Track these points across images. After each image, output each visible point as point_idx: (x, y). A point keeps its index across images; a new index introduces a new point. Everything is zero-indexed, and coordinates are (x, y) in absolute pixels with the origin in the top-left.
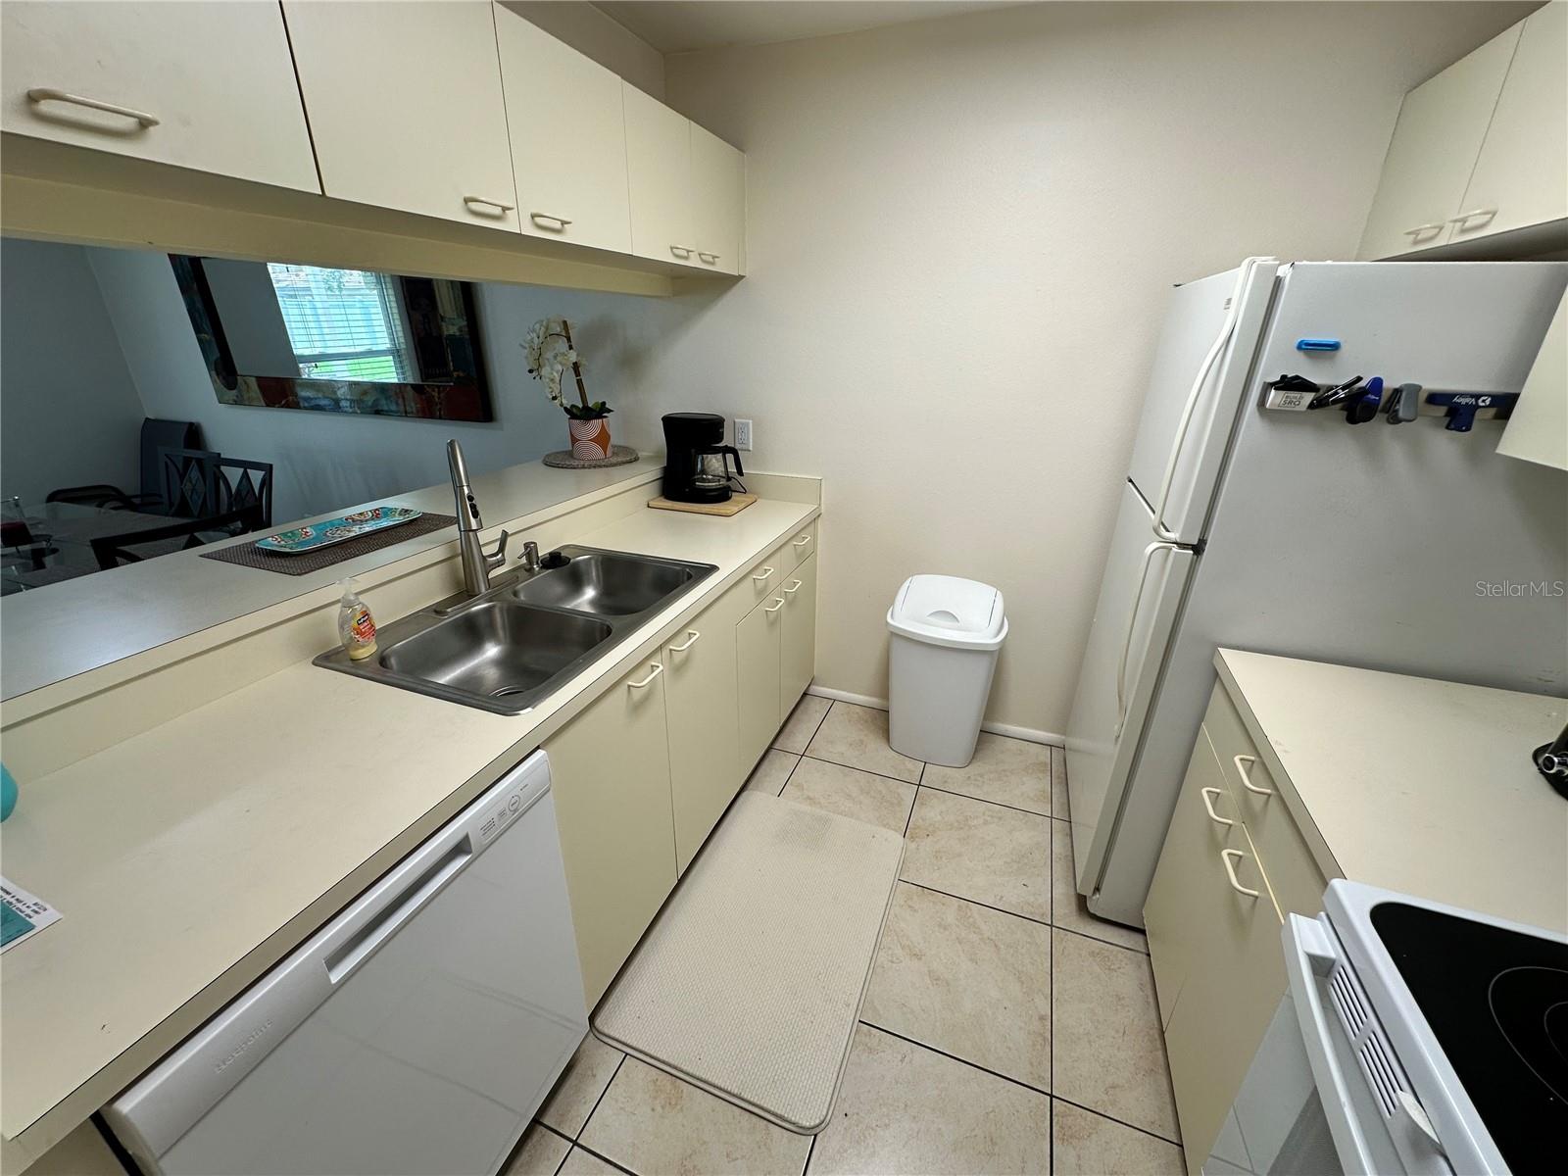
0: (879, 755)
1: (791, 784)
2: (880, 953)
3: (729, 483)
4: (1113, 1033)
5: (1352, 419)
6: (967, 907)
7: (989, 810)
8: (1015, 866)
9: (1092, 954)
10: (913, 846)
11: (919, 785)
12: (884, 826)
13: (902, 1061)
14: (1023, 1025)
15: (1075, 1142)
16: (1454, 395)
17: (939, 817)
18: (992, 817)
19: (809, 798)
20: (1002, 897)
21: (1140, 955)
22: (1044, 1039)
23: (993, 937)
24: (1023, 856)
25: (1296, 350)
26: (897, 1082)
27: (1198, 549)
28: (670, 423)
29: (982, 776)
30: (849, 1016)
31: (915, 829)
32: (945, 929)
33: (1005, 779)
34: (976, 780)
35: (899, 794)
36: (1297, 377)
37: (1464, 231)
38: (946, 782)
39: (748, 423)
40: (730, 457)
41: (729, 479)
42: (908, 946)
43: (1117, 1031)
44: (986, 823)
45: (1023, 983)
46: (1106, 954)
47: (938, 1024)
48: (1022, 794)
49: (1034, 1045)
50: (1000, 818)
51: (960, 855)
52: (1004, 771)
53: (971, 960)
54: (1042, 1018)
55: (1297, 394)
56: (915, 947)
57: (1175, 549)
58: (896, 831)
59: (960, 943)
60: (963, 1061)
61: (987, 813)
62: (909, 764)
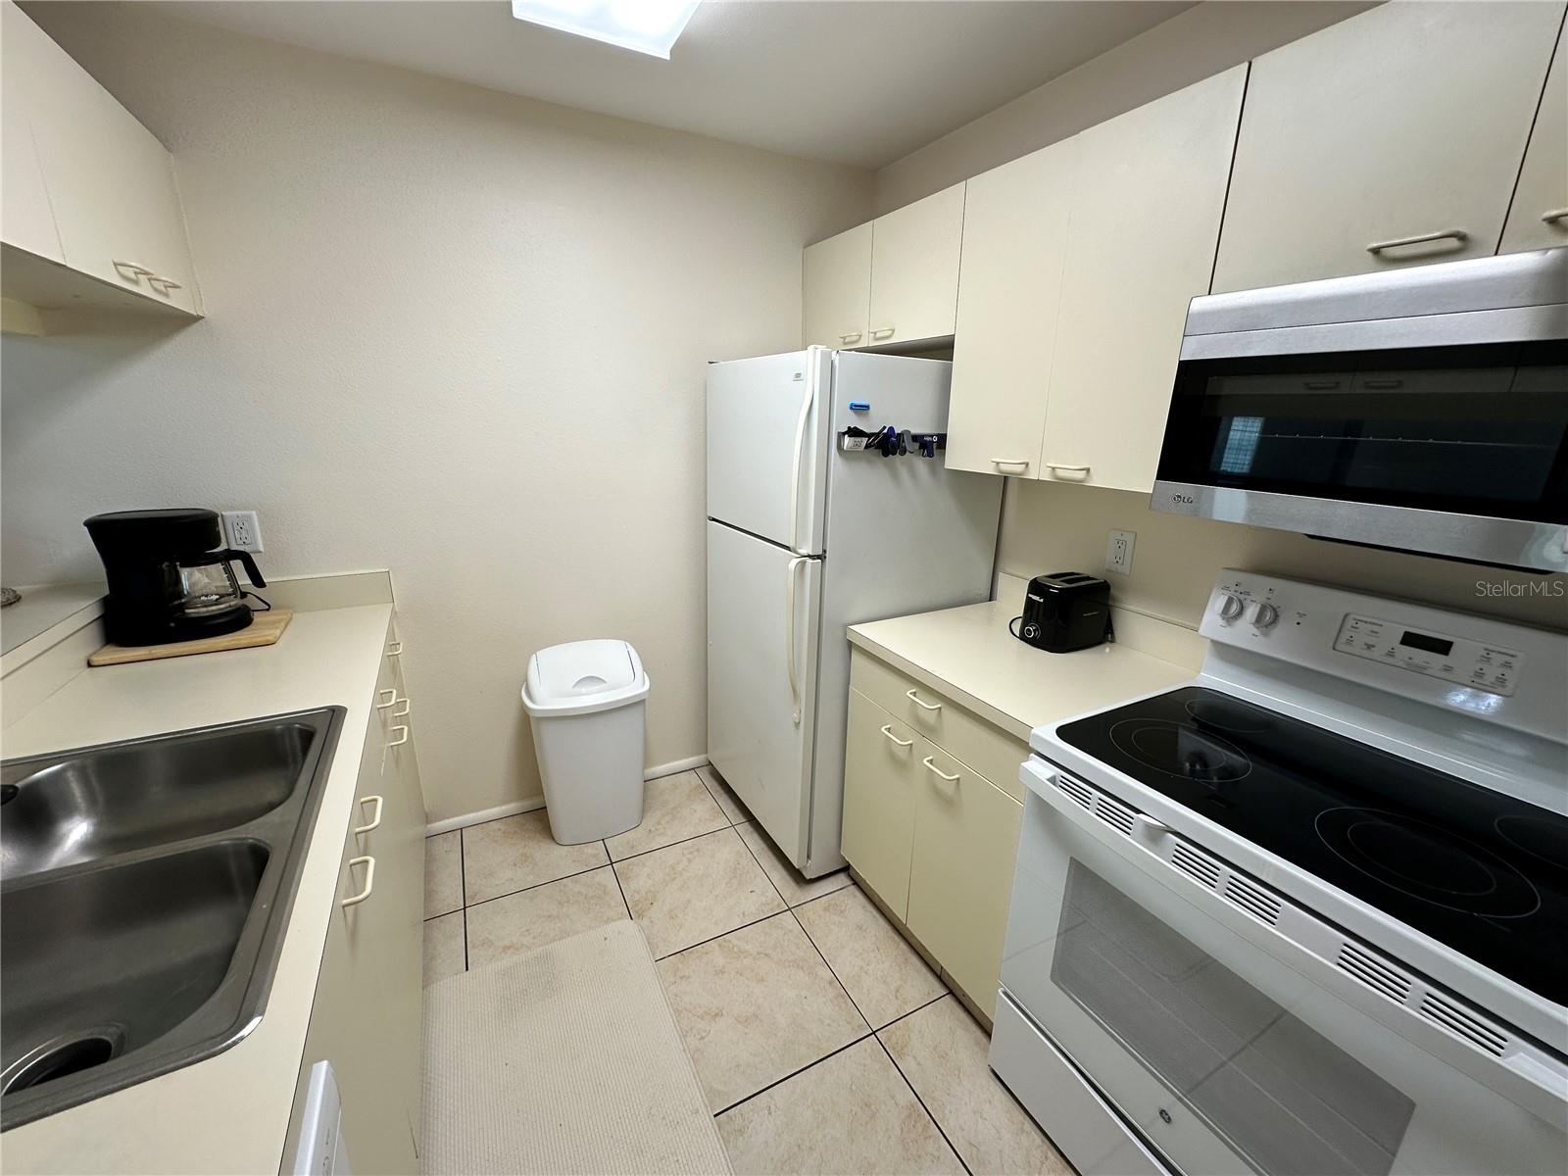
0: (554, 859)
1: (473, 947)
2: (688, 1040)
3: (245, 601)
4: (872, 955)
5: (885, 454)
6: (725, 941)
7: (686, 849)
8: (735, 881)
9: (826, 909)
10: (645, 922)
11: (612, 864)
12: (606, 922)
13: (770, 1113)
14: (824, 999)
15: (905, 1050)
16: (923, 436)
17: (650, 882)
18: (691, 853)
19: (506, 948)
20: (743, 913)
21: (849, 888)
22: (842, 996)
23: (760, 950)
24: (735, 869)
25: (849, 410)
26: (779, 1136)
27: (821, 557)
28: (103, 530)
29: (659, 823)
30: (706, 1119)
31: (636, 905)
32: (723, 973)
33: (679, 815)
34: (657, 830)
35: (599, 884)
36: (855, 428)
37: (877, 339)
38: (633, 847)
39: (249, 517)
40: (237, 565)
41: (244, 595)
42: (705, 1012)
43: (874, 950)
44: (690, 861)
45: (802, 968)
46: (833, 902)
47: (773, 1056)
48: (700, 820)
49: (840, 1007)
50: (698, 850)
51: (689, 901)
52: (673, 809)
53: (758, 981)
54: (831, 983)
55: (858, 439)
56: (710, 1009)
57: (810, 561)
58: (620, 919)
59: (741, 975)
60: (810, 1066)
61: (685, 852)
62: (589, 850)
